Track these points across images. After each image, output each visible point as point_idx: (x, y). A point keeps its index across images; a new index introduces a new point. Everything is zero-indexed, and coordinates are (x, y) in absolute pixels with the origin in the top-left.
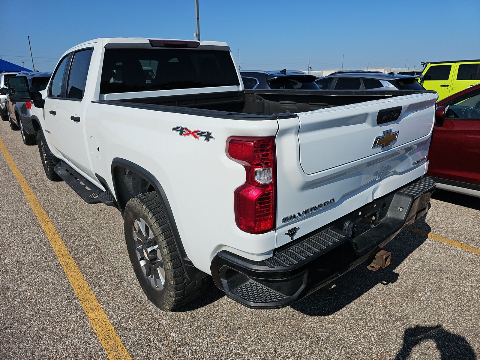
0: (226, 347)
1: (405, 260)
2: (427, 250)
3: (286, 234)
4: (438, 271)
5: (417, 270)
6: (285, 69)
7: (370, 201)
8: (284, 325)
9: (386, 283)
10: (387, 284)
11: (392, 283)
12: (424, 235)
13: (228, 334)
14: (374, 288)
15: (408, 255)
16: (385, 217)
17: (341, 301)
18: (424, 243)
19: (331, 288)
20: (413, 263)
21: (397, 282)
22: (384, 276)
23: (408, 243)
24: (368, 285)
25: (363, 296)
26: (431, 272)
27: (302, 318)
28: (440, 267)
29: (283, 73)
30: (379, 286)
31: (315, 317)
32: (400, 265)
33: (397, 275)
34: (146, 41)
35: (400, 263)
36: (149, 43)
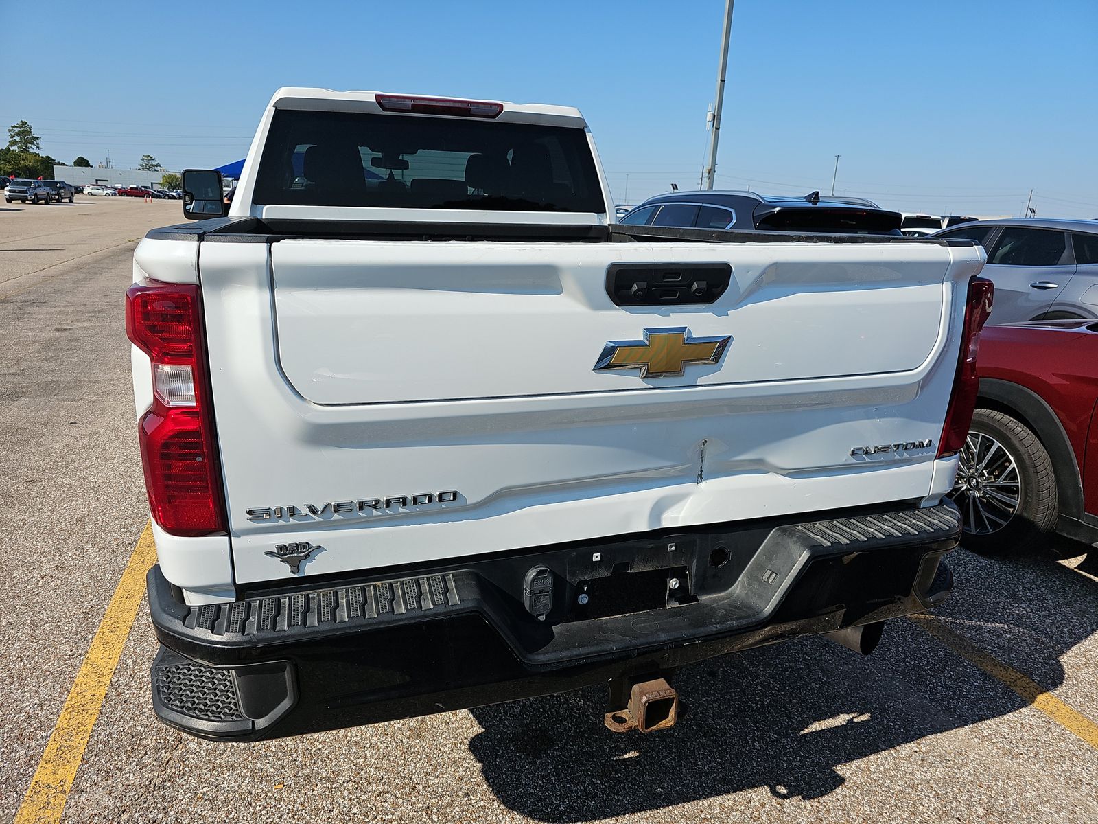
0: (263, 812)
1: (898, 748)
2: (994, 740)
3: (271, 554)
4: (980, 810)
5: (914, 787)
6: (818, 193)
7: (642, 526)
8: (428, 807)
9: (784, 791)
10: (784, 797)
11: (803, 798)
12: (1025, 694)
13: (293, 785)
14: (738, 796)
15: (922, 736)
16: (728, 591)
17: (618, 800)
18: (1006, 717)
19: (621, 758)
20: (920, 762)
21: (821, 801)
22: (797, 773)
23: (949, 703)
24: (730, 782)
25: (688, 806)
26: (954, 805)
27: (483, 808)
28: (996, 800)
29: (810, 202)
30: (761, 795)
31: (518, 816)
32: (871, 757)
33: (840, 781)
34: (369, 97)
35: (877, 750)
36: (375, 101)
